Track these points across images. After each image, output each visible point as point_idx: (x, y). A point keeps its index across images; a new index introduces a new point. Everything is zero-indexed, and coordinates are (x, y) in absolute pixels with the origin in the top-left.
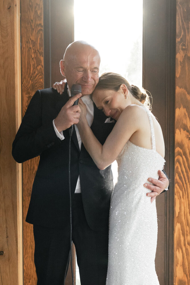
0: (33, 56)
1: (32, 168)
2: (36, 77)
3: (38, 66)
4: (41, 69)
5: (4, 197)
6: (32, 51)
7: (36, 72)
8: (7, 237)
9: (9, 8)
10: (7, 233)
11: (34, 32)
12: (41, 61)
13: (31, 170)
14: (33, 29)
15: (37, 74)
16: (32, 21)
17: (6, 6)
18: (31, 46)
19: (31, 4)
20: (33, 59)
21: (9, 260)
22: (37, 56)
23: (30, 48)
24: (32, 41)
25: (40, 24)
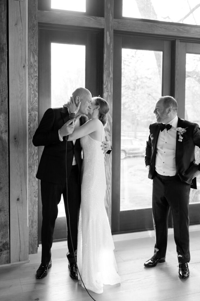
0: (32, 92)
1: (31, 152)
2: (34, 103)
3: (35, 98)
4: (36, 99)
5: (20, 169)
6: (32, 90)
7: (34, 101)
8: (21, 190)
9: (24, 67)
10: (21, 188)
11: (33, 80)
12: (36, 95)
13: (31, 153)
14: (33, 78)
15: (34, 102)
16: (32, 74)
17: (22, 66)
18: (31, 87)
19: (31, 65)
20: (32, 94)
21: (22, 203)
22: (34, 92)
23: (31, 88)
24: (32, 84)
25: (36, 76)
